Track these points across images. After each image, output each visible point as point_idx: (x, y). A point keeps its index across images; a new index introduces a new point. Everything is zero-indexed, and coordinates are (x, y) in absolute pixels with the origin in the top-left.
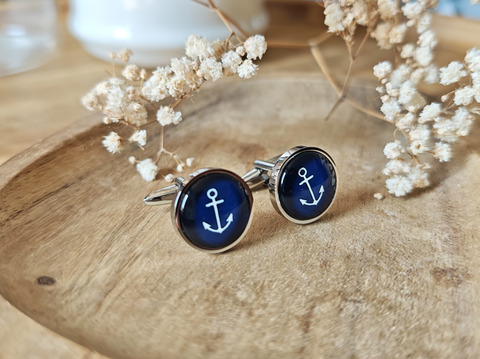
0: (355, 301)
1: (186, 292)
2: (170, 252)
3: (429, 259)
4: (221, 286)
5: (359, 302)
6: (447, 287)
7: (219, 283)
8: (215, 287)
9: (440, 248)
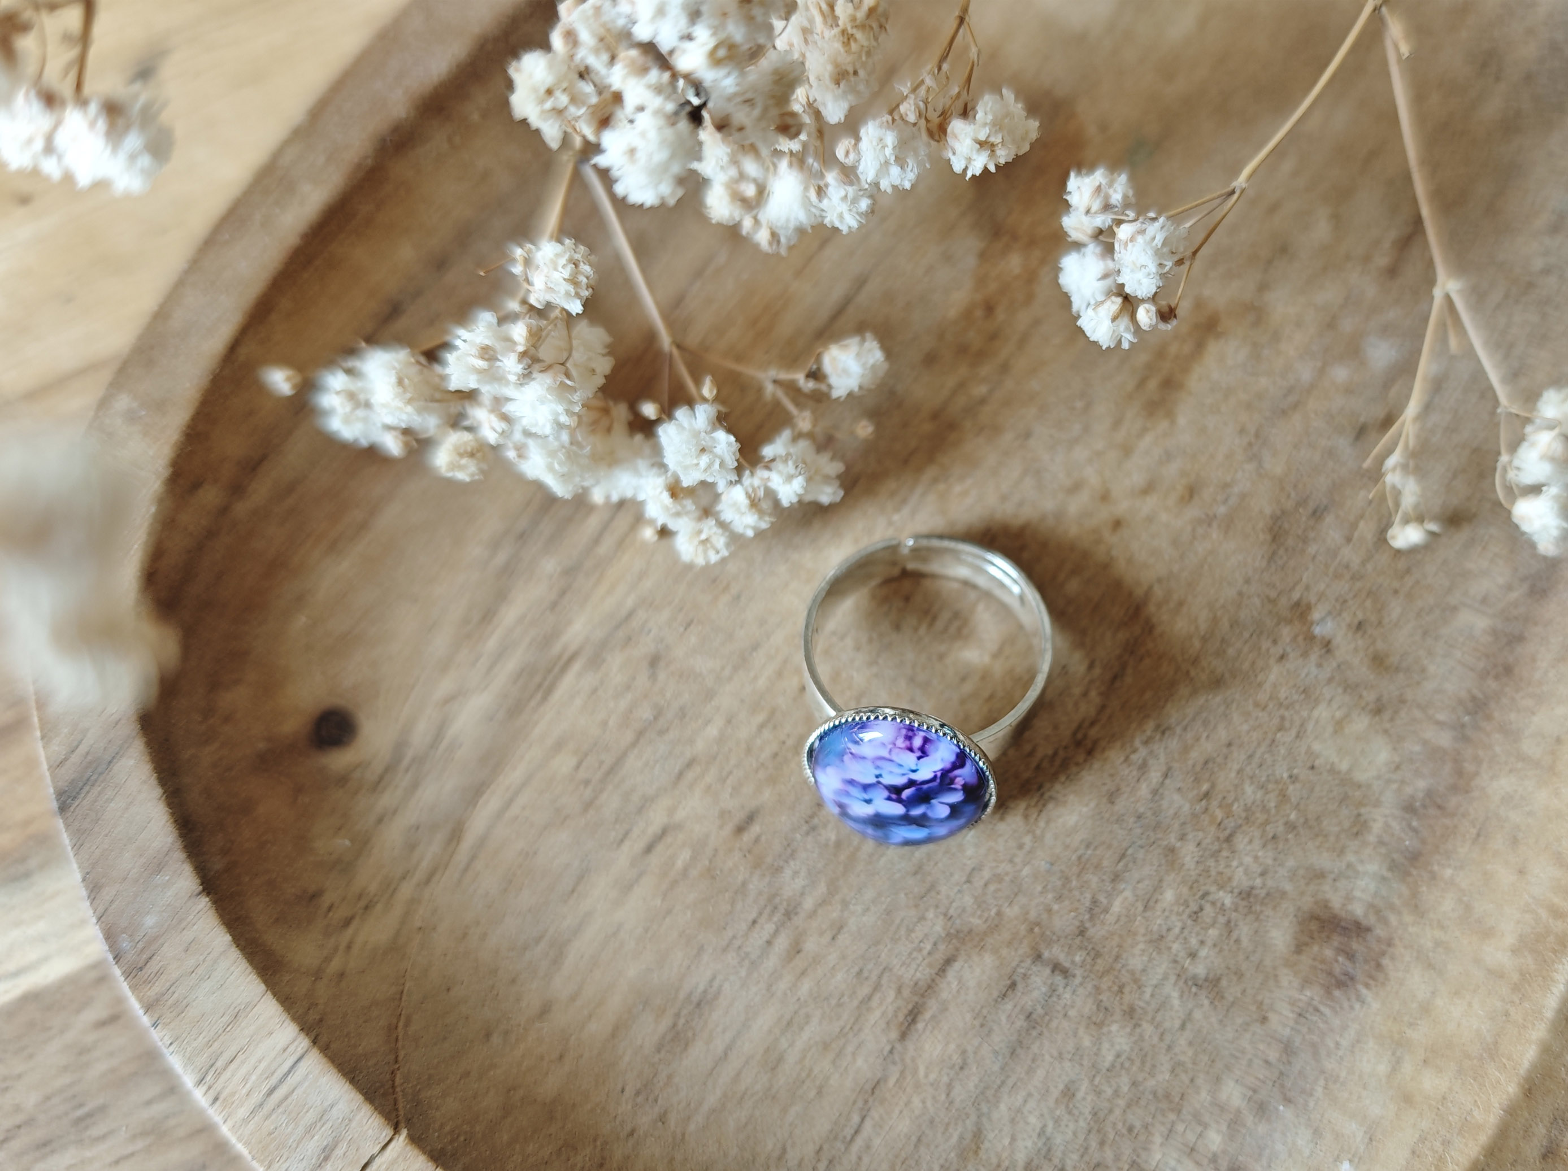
0: (1057, 968)
1: (664, 832)
2: (654, 661)
3: (1324, 860)
4: (756, 829)
5: (1065, 972)
6: (1306, 982)
7: (751, 818)
8: (740, 830)
9: (1377, 827)
